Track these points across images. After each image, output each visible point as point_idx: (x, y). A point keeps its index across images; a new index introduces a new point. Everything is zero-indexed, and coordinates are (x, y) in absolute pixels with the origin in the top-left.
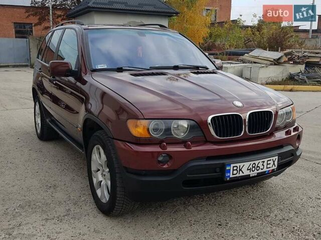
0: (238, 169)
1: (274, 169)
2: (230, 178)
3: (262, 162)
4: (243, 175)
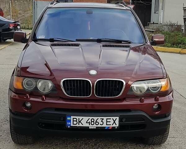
0: (78, 121)
1: (115, 127)
2: (70, 126)
3: (101, 119)
4: (83, 126)
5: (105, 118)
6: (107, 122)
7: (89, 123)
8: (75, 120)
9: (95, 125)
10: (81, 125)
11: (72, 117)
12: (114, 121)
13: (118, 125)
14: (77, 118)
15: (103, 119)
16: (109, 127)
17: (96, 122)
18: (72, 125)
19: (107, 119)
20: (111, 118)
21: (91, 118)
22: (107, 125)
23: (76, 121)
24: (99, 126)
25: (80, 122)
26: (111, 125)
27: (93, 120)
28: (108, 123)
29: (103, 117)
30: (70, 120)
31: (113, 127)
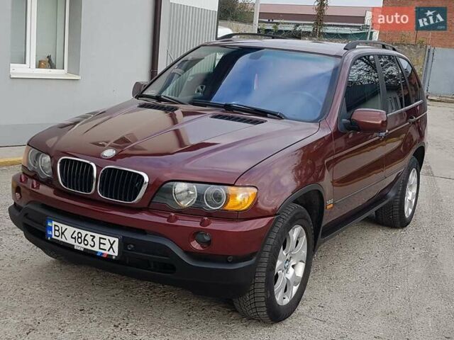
0: (60, 231)
1: (112, 256)
2: (51, 238)
3: (91, 236)
4: (66, 241)
5: (97, 236)
6: (100, 243)
7: (75, 238)
8: (57, 228)
9: (82, 245)
10: (63, 240)
11: (54, 223)
12: (112, 245)
13: (116, 254)
14: (59, 225)
15: (94, 237)
16: (102, 254)
17: (85, 240)
18: (54, 237)
19: (100, 238)
20: (107, 237)
21: (78, 230)
22: (100, 248)
23: (58, 231)
24: (88, 247)
25: (63, 233)
26: (106, 250)
27: (80, 235)
28: (102, 246)
29: (93, 234)
30: (51, 227)
31: (108, 255)
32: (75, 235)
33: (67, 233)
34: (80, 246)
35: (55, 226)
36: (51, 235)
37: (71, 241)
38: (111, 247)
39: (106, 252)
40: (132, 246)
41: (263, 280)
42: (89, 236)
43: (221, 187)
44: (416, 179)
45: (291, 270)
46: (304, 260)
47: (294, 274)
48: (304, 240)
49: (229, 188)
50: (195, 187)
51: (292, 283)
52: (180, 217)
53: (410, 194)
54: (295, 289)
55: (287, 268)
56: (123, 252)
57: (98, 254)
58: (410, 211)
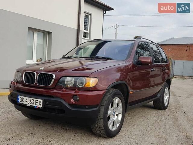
1: (40, 107)
2: (19, 103)
5: (35, 99)
6: (36, 102)
7: (27, 102)
8: (21, 98)
9: (30, 104)
10: (23, 103)
11: (20, 96)
12: (40, 103)
13: (42, 106)
14: (22, 97)
15: (34, 100)
16: (37, 107)
17: (30, 102)
18: (20, 102)
19: (36, 100)
20: (38, 100)
21: (28, 98)
22: (36, 105)
24: (32, 105)
25: (23, 100)
26: (38, 105)
27: (29, 100)
29: (33, 99)
30: (19, 98)
31: (39, 107)
32: (27, 100)
33: (24, 100)
34: (28, 105)
35: (20, 97)
36: (19, 102)
37: (25, 103)
38: (40, 104)
39: (38, 106)
40: (48, 103)
41: (102, 117)
42: (32, 100)
43: (83, 78)
44: (168, 92)
45: (116, 116)
46: (122, 113)
47: (117, 119)
48: (121, 104)
49: (87, 78)
50: (73, 78)
51: (116, 122)
52: (67, 91)
53: (166, 97)
54: (118, 125)
55: (114, 115)
56: (45, 106)
57: (35, 107)
58: (167, 103)
